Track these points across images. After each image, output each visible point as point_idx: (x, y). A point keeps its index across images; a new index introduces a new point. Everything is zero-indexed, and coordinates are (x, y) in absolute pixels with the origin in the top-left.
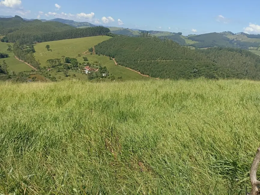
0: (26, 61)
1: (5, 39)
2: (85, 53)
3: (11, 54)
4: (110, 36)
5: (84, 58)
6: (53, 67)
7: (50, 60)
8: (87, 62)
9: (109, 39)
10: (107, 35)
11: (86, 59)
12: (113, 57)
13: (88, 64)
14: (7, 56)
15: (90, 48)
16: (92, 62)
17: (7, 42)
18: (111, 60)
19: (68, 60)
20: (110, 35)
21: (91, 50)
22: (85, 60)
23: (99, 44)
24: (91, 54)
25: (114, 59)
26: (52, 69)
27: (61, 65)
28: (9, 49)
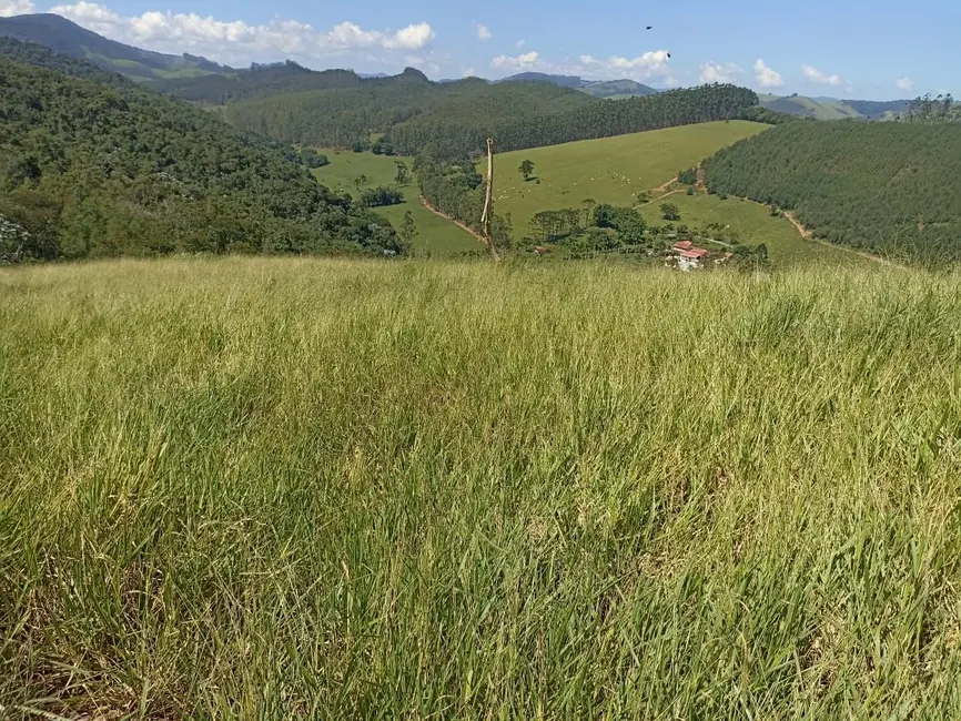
0: (459, 218)
1: (384, 145)
2: (662, 189)
3: (411, 193)
4: (762, 121)
5: (665, 208)
6: (553, 239)
7: (543, 215)
8: (676, 224)
9: (763, 133)
10: (746, 118)
11: (670, 214)
12: (785, 208)
13: (682, 231)
14: (398, 200)
15: (684, 170)
16: (699, 225)
17: (389, 153)
18: (777, 220)
19: (605, 215)
20: (761, 116)
21: (687, 178)
22: (667, 218)
23: (721, 154)
24: (690, 194)
25: (788, 214)
26: (547, 245)
27: (580, 232)
28: (401, 178)
